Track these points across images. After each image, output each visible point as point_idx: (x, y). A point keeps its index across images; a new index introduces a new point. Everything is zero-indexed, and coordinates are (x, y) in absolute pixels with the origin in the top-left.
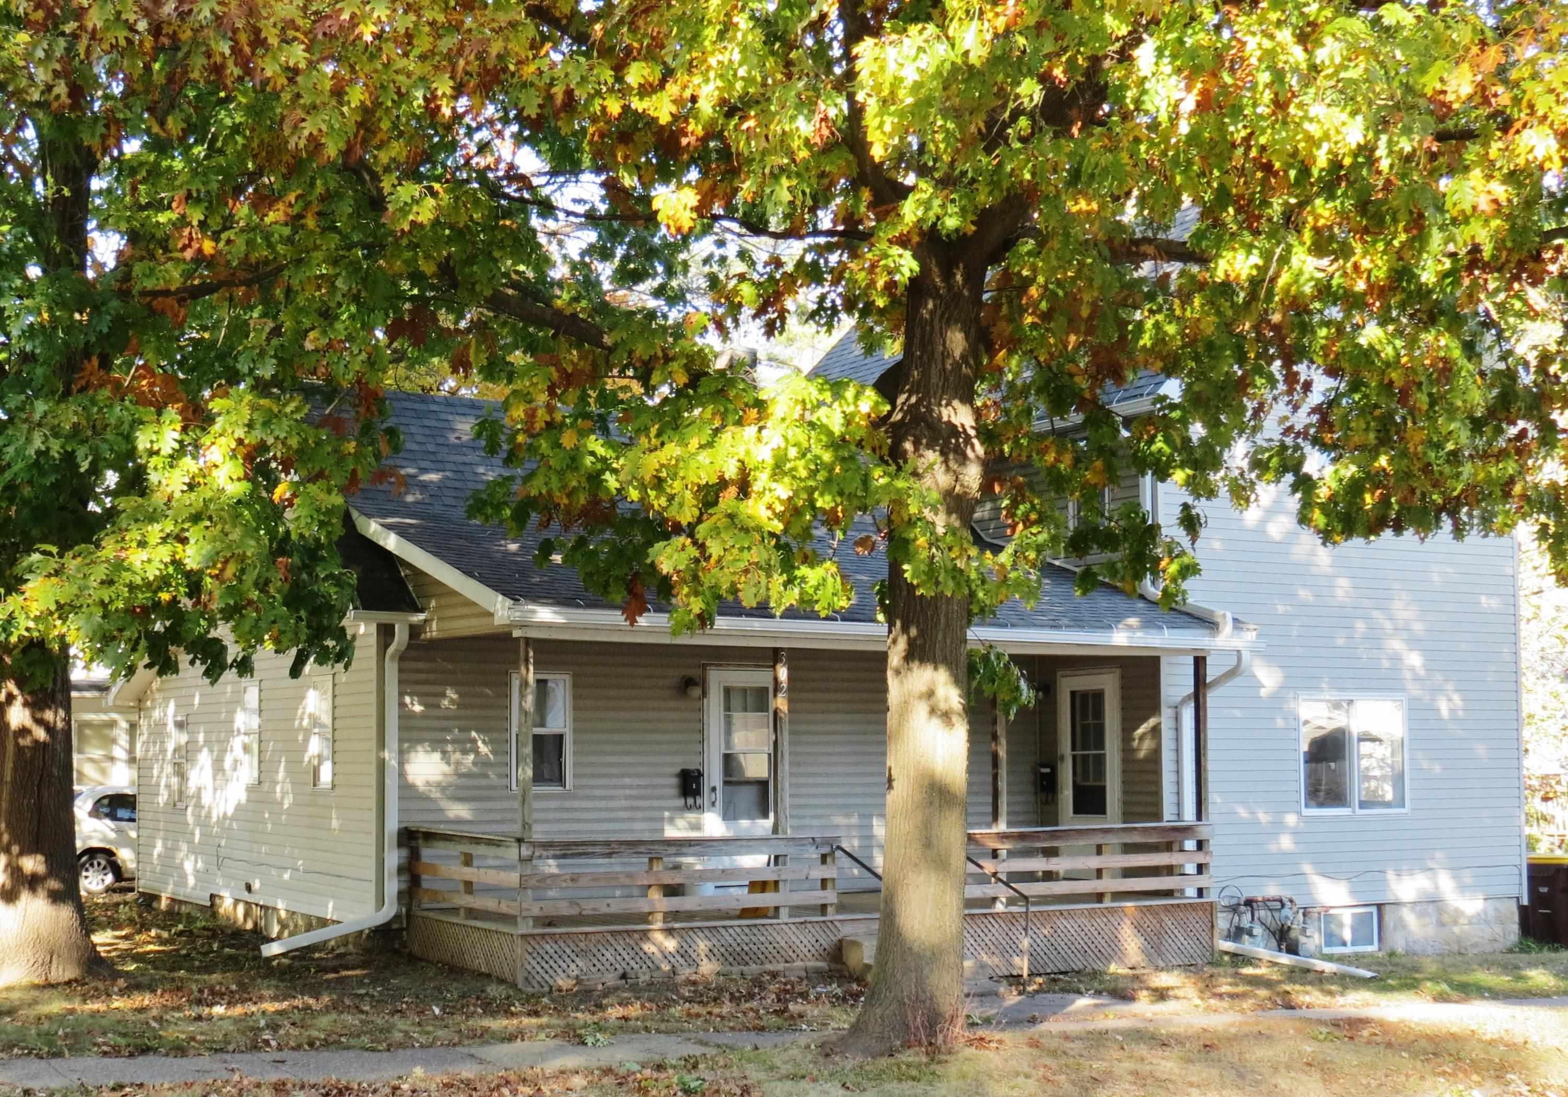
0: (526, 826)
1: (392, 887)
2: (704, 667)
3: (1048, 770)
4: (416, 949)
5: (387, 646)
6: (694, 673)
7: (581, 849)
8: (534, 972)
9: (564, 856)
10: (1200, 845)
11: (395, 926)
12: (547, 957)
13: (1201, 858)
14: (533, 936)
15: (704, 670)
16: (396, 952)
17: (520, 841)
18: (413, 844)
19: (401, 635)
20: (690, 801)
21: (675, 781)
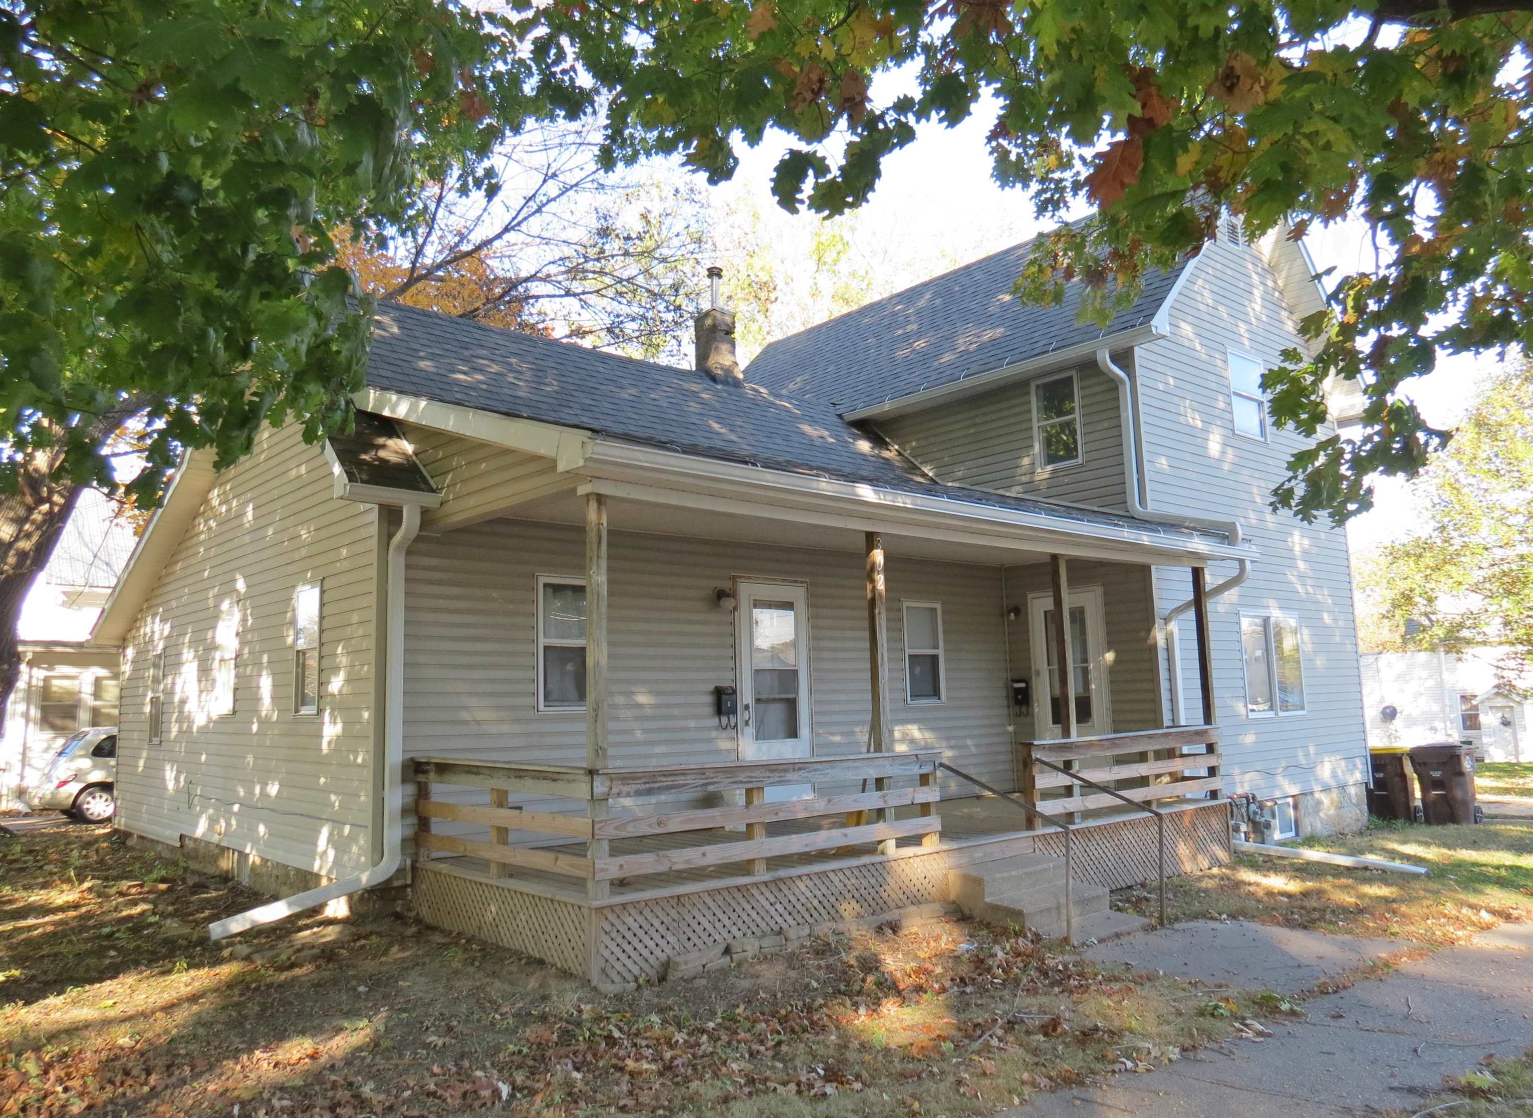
0: (599, 751)
1: (394, 834)
2: (734, 579)
3: (1023, 685)
4: (424, 912)
5: (390, 536)
6: (726, 585)
7: (668, 781)
8: (612, 959)
9: (649, 792)
10: (1211, 749)
11: (397, 883)
12: (629, 936)
13: (1212, 761)
14: (611, 907)
15: (735, 583)
16: (398, 916)
17: (592, 773)
18: (421, 778)
19: (410, 520)
20: (724, 720)
21: (709, 699)
